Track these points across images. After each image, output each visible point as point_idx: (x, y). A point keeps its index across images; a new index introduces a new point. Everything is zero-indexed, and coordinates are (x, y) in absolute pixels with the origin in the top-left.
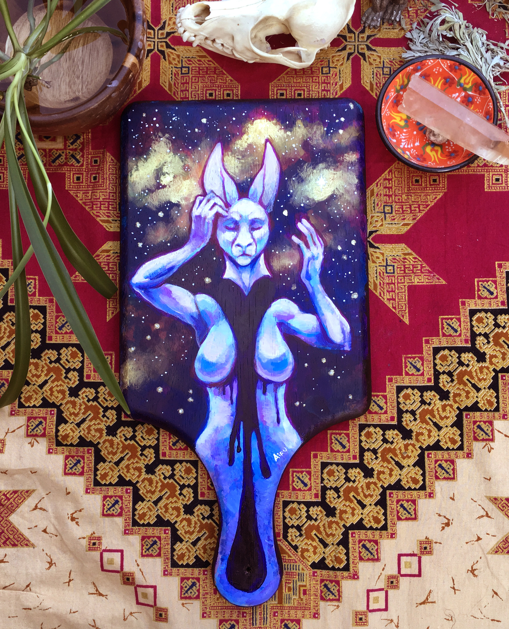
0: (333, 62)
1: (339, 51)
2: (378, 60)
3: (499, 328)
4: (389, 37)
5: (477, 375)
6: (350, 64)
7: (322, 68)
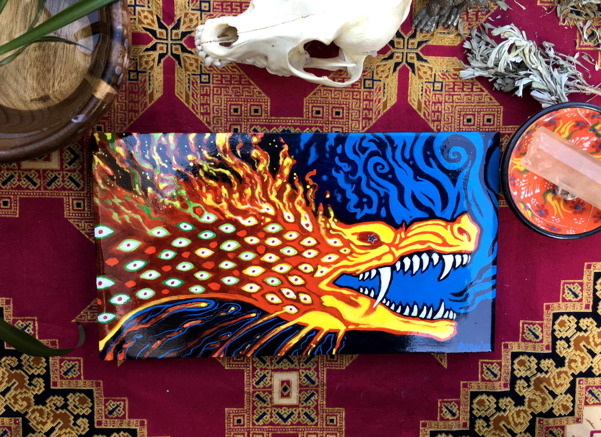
0: (377, 74)
1: (384, 59)
2: (429, 72)
3: (541, 373)
4: (443, 44)
5: (513, 420)
6: (397, 77)
7: (365, 80)
